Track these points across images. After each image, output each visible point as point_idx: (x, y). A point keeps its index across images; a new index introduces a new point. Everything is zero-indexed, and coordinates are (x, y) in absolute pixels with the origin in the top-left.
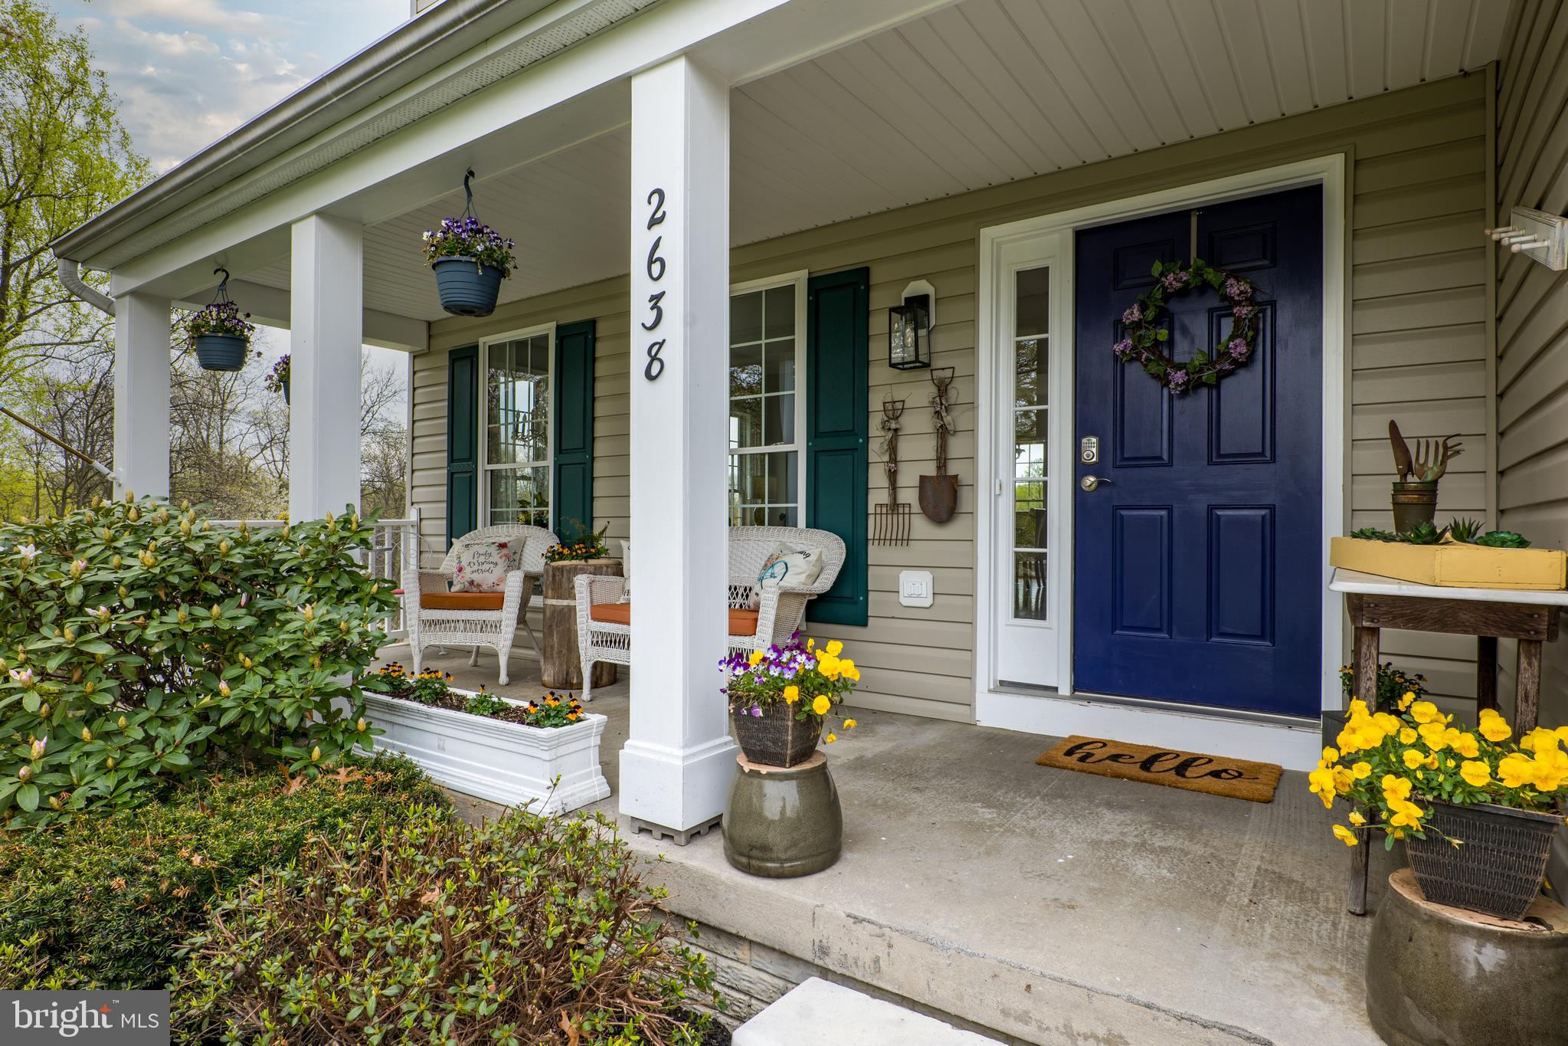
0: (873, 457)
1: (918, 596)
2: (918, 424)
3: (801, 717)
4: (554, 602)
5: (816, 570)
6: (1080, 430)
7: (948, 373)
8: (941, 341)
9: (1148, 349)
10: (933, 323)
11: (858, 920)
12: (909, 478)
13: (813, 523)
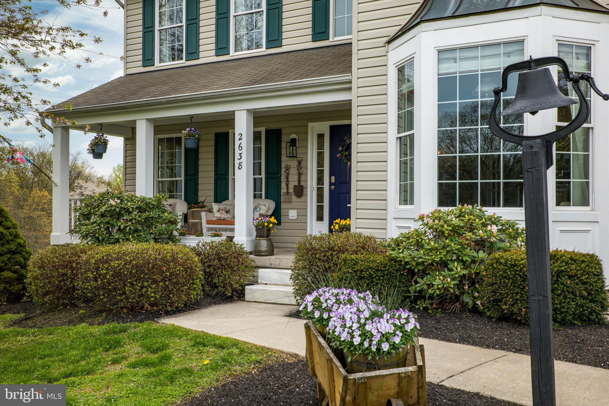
0: (282, 180)
1: (294, 216)
2: (294, 172)
3: (267, 229)
4: (192, 221)
5: (268, 209)
6: (331, 175)
7: (301, 159)
8: (299, 151)
9: (344, 156)
10: (297, 146)
11: (276, 258)
12: (291, 186)
13: (267, 197)
